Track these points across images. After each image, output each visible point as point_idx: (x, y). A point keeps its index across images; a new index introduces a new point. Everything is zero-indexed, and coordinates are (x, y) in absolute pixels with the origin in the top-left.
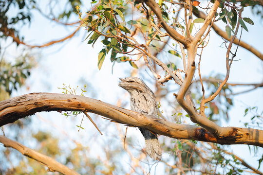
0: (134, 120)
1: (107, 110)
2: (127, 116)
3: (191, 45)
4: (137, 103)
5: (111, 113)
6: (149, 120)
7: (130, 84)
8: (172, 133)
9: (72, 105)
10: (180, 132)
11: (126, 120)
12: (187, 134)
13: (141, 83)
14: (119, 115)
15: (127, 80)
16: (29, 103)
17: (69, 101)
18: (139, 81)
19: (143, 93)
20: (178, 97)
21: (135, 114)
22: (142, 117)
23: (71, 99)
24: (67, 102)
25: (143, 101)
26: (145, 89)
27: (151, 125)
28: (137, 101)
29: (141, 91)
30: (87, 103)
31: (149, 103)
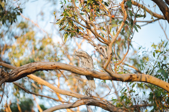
0: (83, 73)
1: (70, 69)
2: (79, 71)
3: (110, 44)
4: (84, 64)
5: (72, 70)
6: (90, 73)
7: (80, 54)
8: (101, 78)
9: (53, 68)
10: (105, 77)
11: (79, 72)
12: (108, 78)
13: (86, 54)
14: (75, 70)
15: (79, 52)
16: (33, 68)
17: (52, 66)
18: (85, 53)
19: (87, 59)
20: (104, 67)
21: (83, 69)
22: (87, 71)
23: (52, 65)
24: (51, 66)
25: (87, 63)
26: (88, 57)
27: (91, 75)
28: (84, 63)
29: (86, 58)
30: (60, 66)
31: (90, 64)
